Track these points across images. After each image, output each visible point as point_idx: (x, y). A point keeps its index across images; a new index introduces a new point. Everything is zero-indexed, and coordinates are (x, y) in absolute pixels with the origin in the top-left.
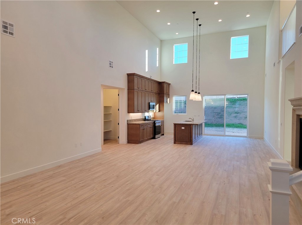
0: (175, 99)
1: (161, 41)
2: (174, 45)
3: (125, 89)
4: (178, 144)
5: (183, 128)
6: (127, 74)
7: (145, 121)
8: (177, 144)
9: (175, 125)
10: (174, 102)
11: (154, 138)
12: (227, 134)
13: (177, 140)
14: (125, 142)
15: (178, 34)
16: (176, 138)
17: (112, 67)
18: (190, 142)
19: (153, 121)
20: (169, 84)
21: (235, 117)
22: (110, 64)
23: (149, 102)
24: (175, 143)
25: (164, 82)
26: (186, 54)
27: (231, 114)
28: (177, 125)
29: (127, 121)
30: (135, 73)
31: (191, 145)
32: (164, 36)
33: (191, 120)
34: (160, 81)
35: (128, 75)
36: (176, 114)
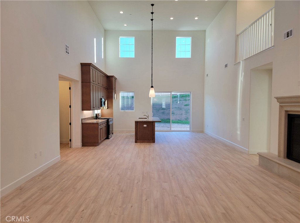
0: (121, 94)
1: (105, 30)
2: (120, 37)
3: (79, 81)
4: (140, 142)
5: (145, 126)
6: (81, 63)
7: (96, 119)
8: (138, 143)
9: (137, 123)
10: (121, 98)
11: (108, 138)
12: (172, 129)
13: (138, 139)
14: (80, 146)
15: (126, 25)
16: (138, 137)
17: (68, 53)
18: (153, 140)
19: (106, 120)
20: (116, 79)
21: (163, 113)
22: (66, 48)
23: (101, 98)
24: (136, 142)
25: (112, 76)
26: (133, 48)
27: (159, 111)
28: (138, 123)
29: (82, 121)
30: (91, 63)
31: (153, 142)
32: (110, 26)
33: (146, 117)
34: (109, 75)
35: (81, 65)
36: (123, 111)
